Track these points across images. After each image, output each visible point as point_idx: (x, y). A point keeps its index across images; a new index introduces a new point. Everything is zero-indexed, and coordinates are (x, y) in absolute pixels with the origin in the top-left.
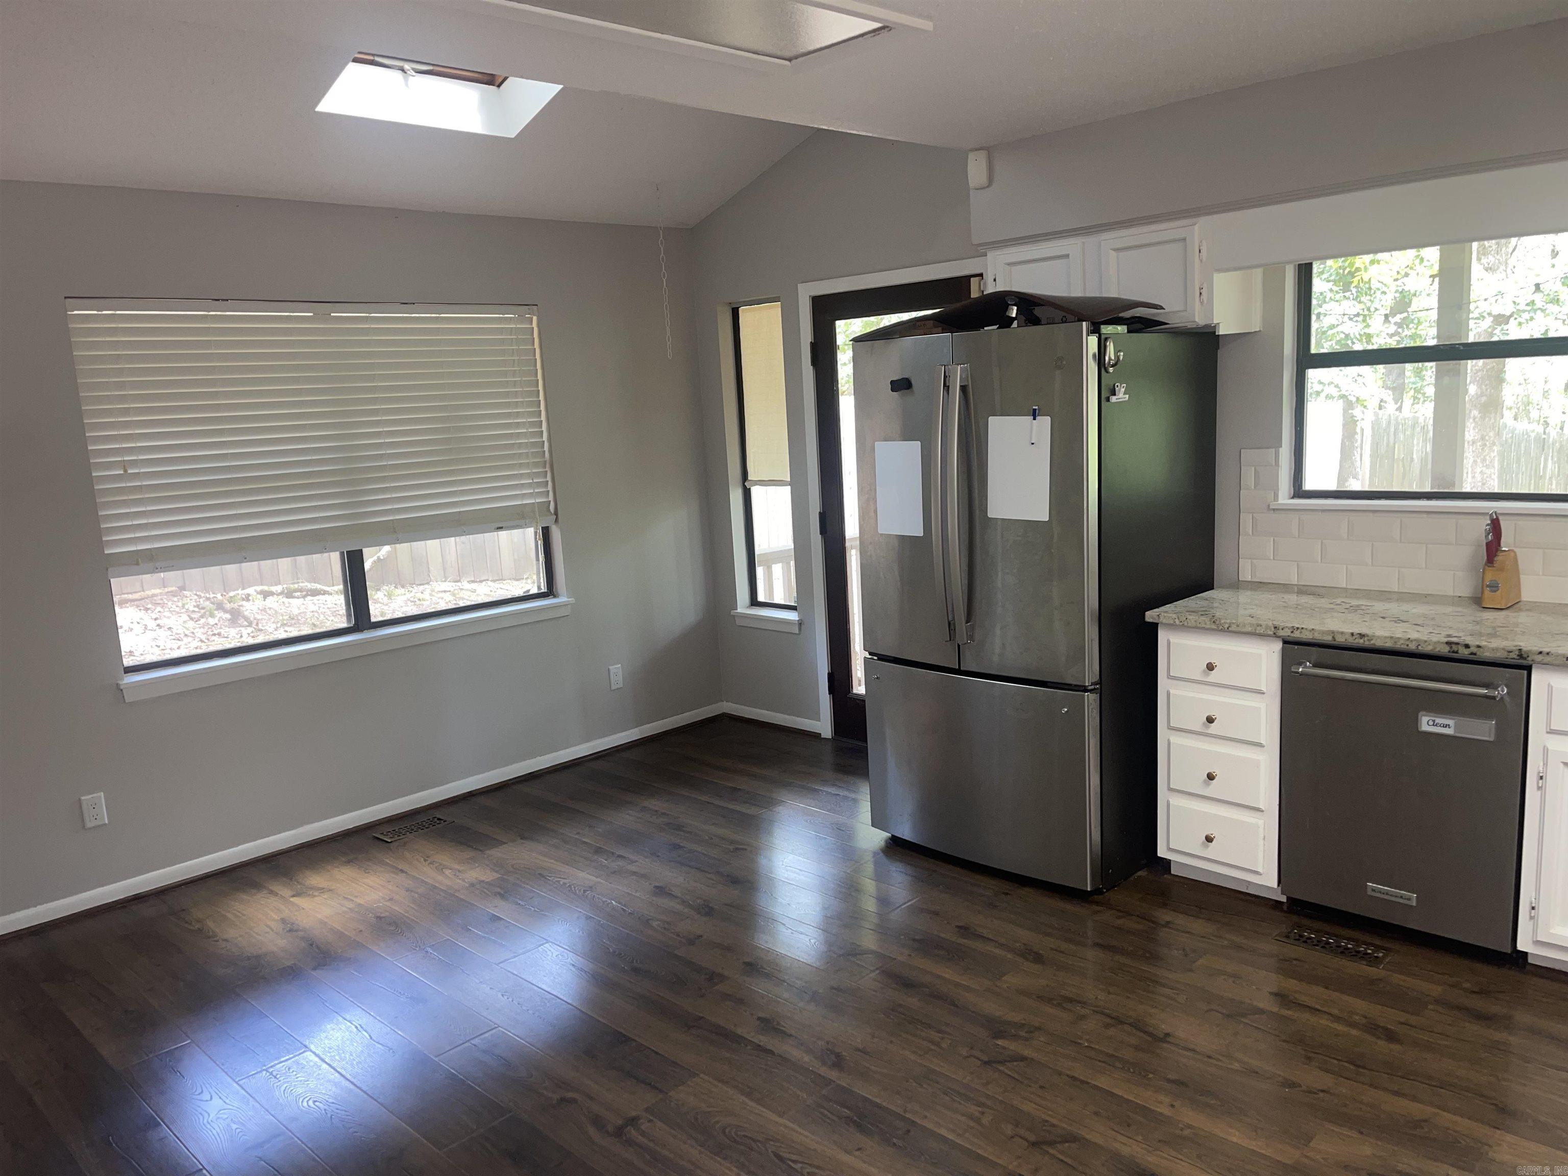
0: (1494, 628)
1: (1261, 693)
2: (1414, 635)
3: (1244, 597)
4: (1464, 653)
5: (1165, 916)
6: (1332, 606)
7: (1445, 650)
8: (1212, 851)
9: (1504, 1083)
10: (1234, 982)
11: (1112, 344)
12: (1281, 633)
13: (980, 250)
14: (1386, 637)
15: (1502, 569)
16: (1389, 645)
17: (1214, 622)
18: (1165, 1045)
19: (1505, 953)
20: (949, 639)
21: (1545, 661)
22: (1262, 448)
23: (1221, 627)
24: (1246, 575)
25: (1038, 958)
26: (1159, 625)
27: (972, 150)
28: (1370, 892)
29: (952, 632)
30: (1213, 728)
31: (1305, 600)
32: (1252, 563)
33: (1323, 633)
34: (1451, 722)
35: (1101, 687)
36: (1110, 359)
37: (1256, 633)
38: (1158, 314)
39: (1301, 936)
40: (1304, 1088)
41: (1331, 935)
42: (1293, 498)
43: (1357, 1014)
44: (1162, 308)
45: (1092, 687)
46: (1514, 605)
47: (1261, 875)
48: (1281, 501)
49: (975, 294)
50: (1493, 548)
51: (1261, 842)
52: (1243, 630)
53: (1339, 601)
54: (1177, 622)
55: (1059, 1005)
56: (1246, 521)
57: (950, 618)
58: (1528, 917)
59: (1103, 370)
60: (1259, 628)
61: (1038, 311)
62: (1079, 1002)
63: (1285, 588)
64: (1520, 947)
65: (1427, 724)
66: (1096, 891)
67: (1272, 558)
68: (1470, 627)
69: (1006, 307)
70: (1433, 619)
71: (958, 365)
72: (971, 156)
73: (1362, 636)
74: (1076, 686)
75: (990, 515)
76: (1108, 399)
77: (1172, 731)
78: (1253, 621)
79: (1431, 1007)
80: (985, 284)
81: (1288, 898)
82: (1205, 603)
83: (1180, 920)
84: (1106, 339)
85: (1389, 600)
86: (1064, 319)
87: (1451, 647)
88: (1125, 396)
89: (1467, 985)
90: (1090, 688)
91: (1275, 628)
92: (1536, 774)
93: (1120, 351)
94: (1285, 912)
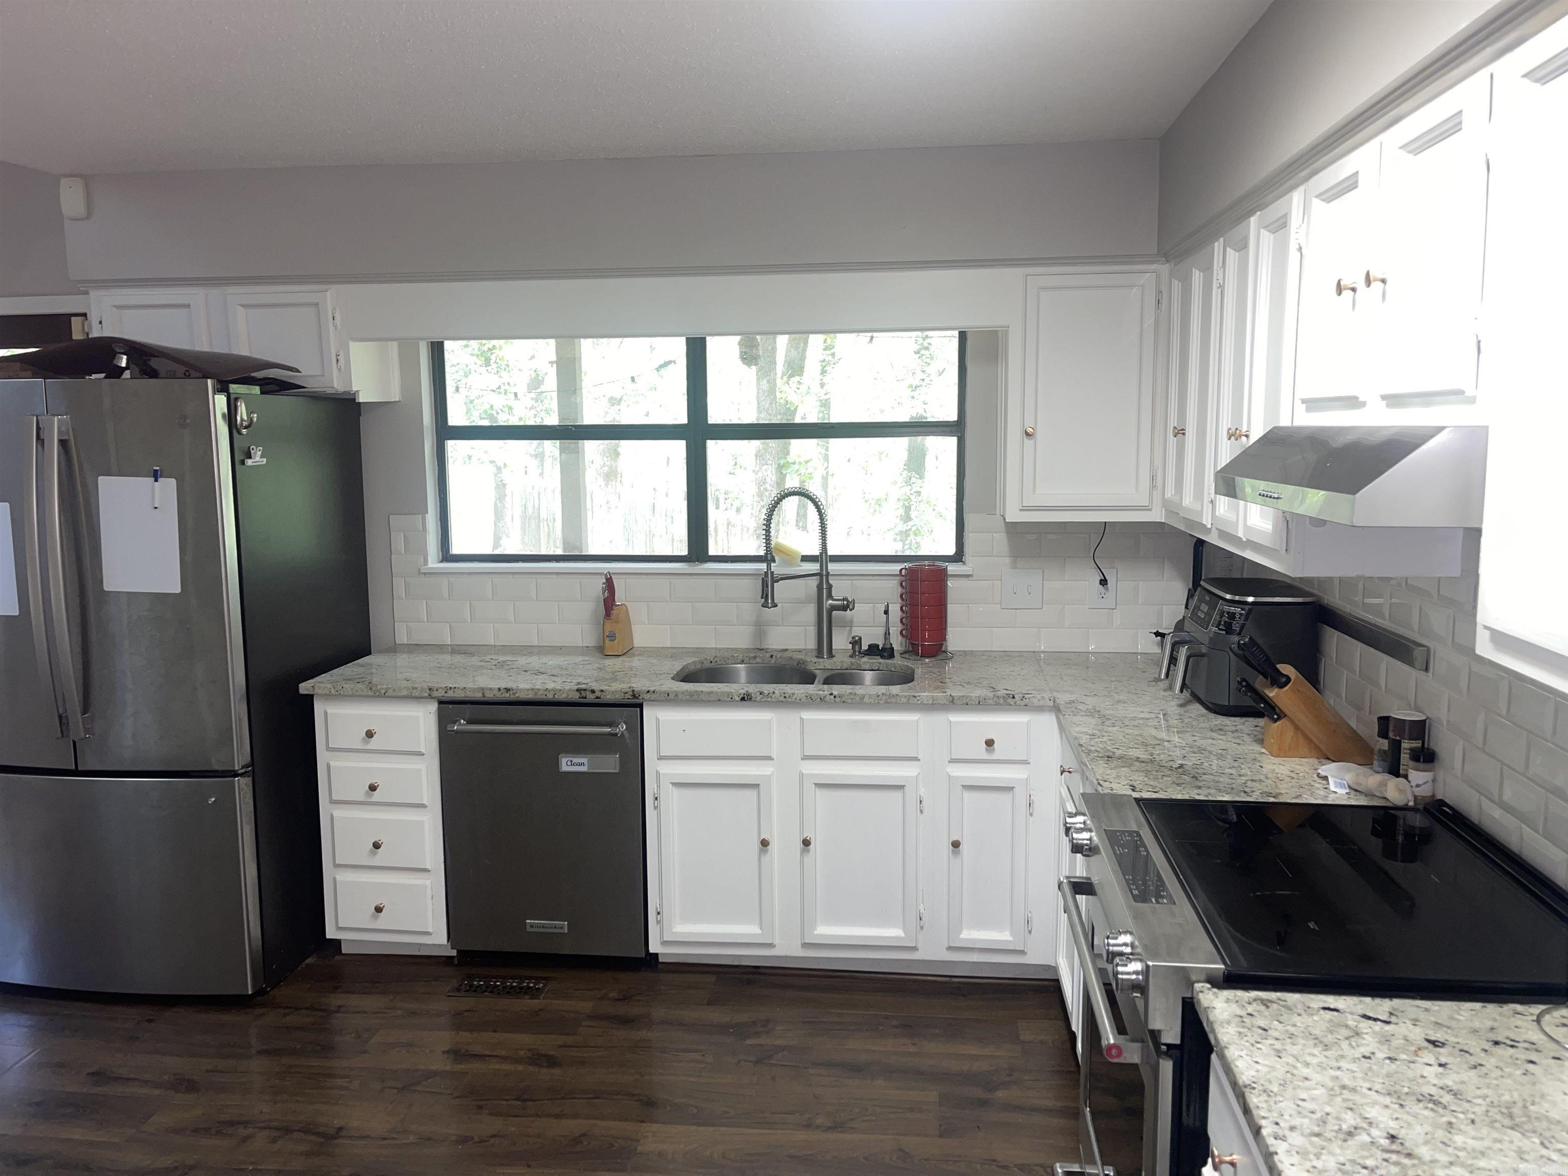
0: (613, 673)
1: (421, 754)
2: (551, 686)
3: (402, 660)
4: (591, 697)
5: (335, 1000)
6: (482, 664)
7: (575, 697)
8: (383, 922)
9: (647, 1077)
10: (408, 1052)
11: (243, 405)
12: (435, 694)
13: (81, 288)
14: (528, 690)
15: (617, 622)
16: (530, 696)
17: (370, 689)
18: (341, 1141)
19: (640, 958)
20: (60, 735)
21: (652, 698)
22: (409, 514)
23: (378, 693)
24: (402, 638)
25: (191, 1086)
26: (315, 697)
27: (66, 176)
28: (529, 929)
29: (64, 728)
30: (377, 796)
31: (459, 659)
32: (407, 626)
33: (474, 690)
34: (584, 760)
35: (253, 770)
36: (242, 420)
37: (412, 696)
38: (294, 377)
39: (471, 986)
40: (476, 1139)
41: (497, 978)
42: (442, 562)
43: (521, 1049)
44: (298, 371)
45: (243, 771)
46: (629, 652)
47: (431, 934)
48: (430, 565)
49: (77, 335)
50: (609, 603)
51: (430, 902)
52: (400, 694)
53: (488, 658)
54: (333, 692)
55: (219, 1133)
56: (399, 585)
57: (61, 711)
58: (655, 921)
59: (235, 431)
60: (414, 691)
61: (154, 363)
62: (240, 1123)
63: (440, 648)
64: (652, 950)
65: (568, 764)
66: (258, 992)
67: (426, 620)
68: (595, 673)
69: (114, 355)
70: (566, 669)
71: (54, 415)
72: (64, 182)
73: (508, 690)
74: (223, 771)
75: (106, 588)
76: (243, 462)
77: (334, 805)
78: (409, 684)
79: (584, 1023)
80: (90, 326)
81: (458, 951)
82: (361, 670)
83: (354, 1001)
84: (236, 399)
85: (531, 654)
86: (187, 374)
87: (581, 694)
88: (262, 460)
89: (613, 995)
90: (240, 771)
91: (430, 689)
92: (652, 796)
93: (252, 413)
94: (455, 966)
